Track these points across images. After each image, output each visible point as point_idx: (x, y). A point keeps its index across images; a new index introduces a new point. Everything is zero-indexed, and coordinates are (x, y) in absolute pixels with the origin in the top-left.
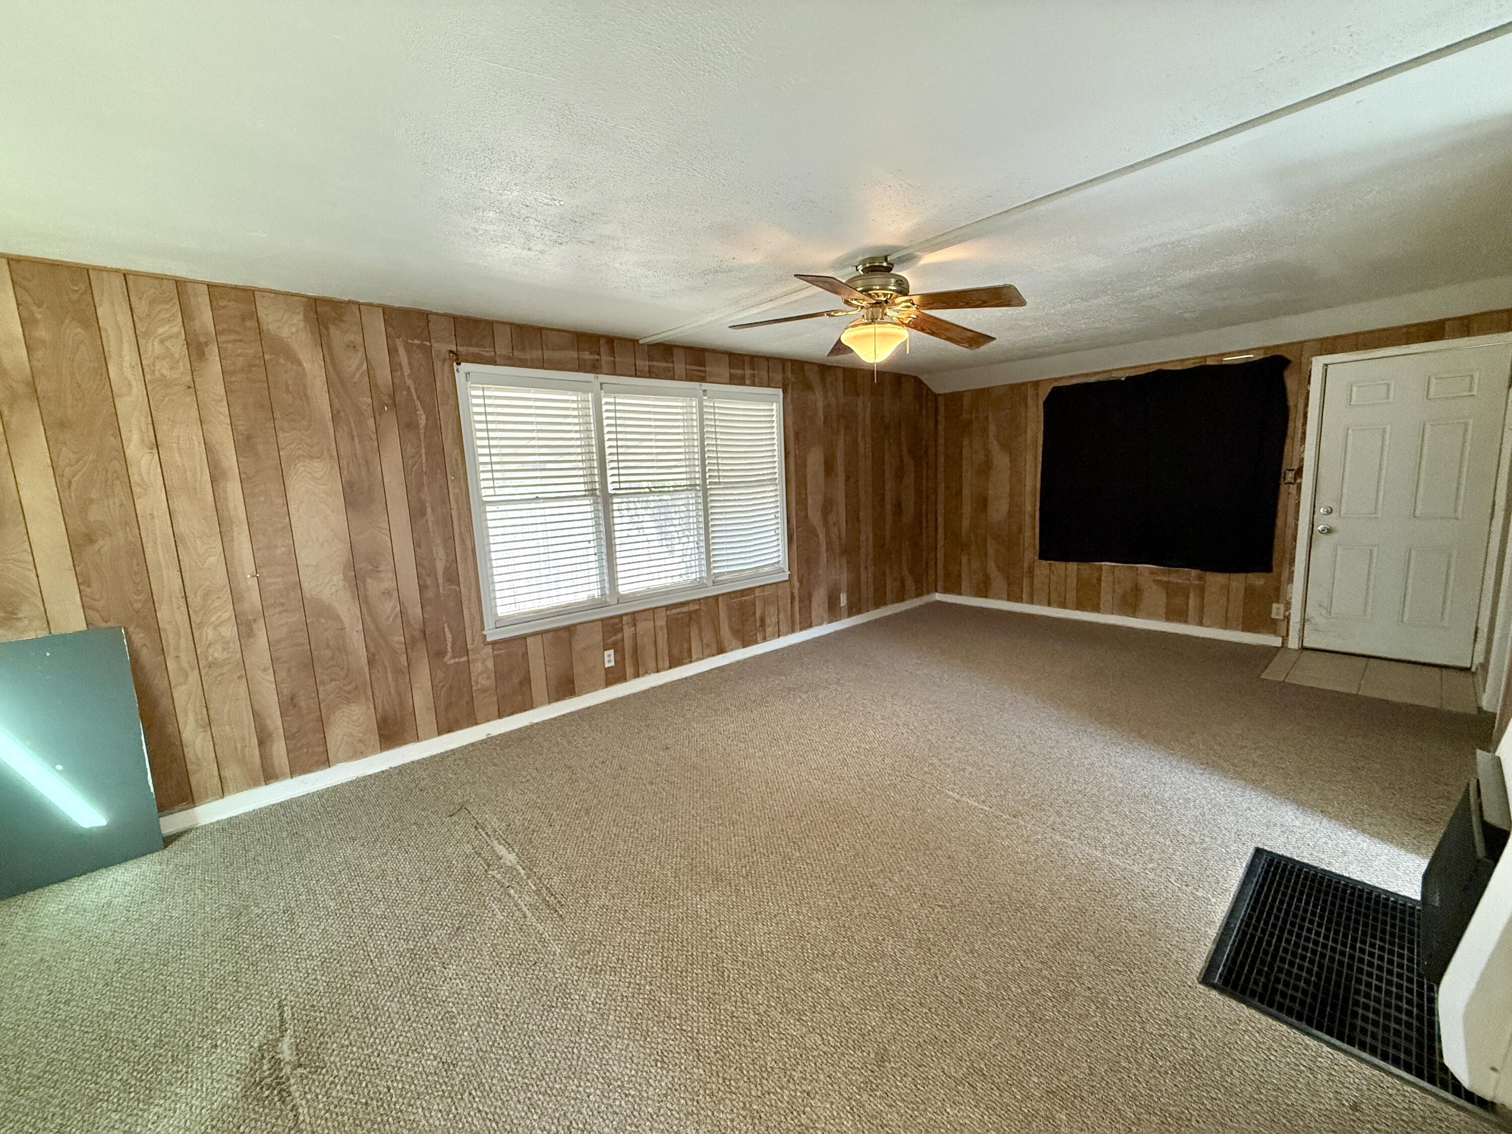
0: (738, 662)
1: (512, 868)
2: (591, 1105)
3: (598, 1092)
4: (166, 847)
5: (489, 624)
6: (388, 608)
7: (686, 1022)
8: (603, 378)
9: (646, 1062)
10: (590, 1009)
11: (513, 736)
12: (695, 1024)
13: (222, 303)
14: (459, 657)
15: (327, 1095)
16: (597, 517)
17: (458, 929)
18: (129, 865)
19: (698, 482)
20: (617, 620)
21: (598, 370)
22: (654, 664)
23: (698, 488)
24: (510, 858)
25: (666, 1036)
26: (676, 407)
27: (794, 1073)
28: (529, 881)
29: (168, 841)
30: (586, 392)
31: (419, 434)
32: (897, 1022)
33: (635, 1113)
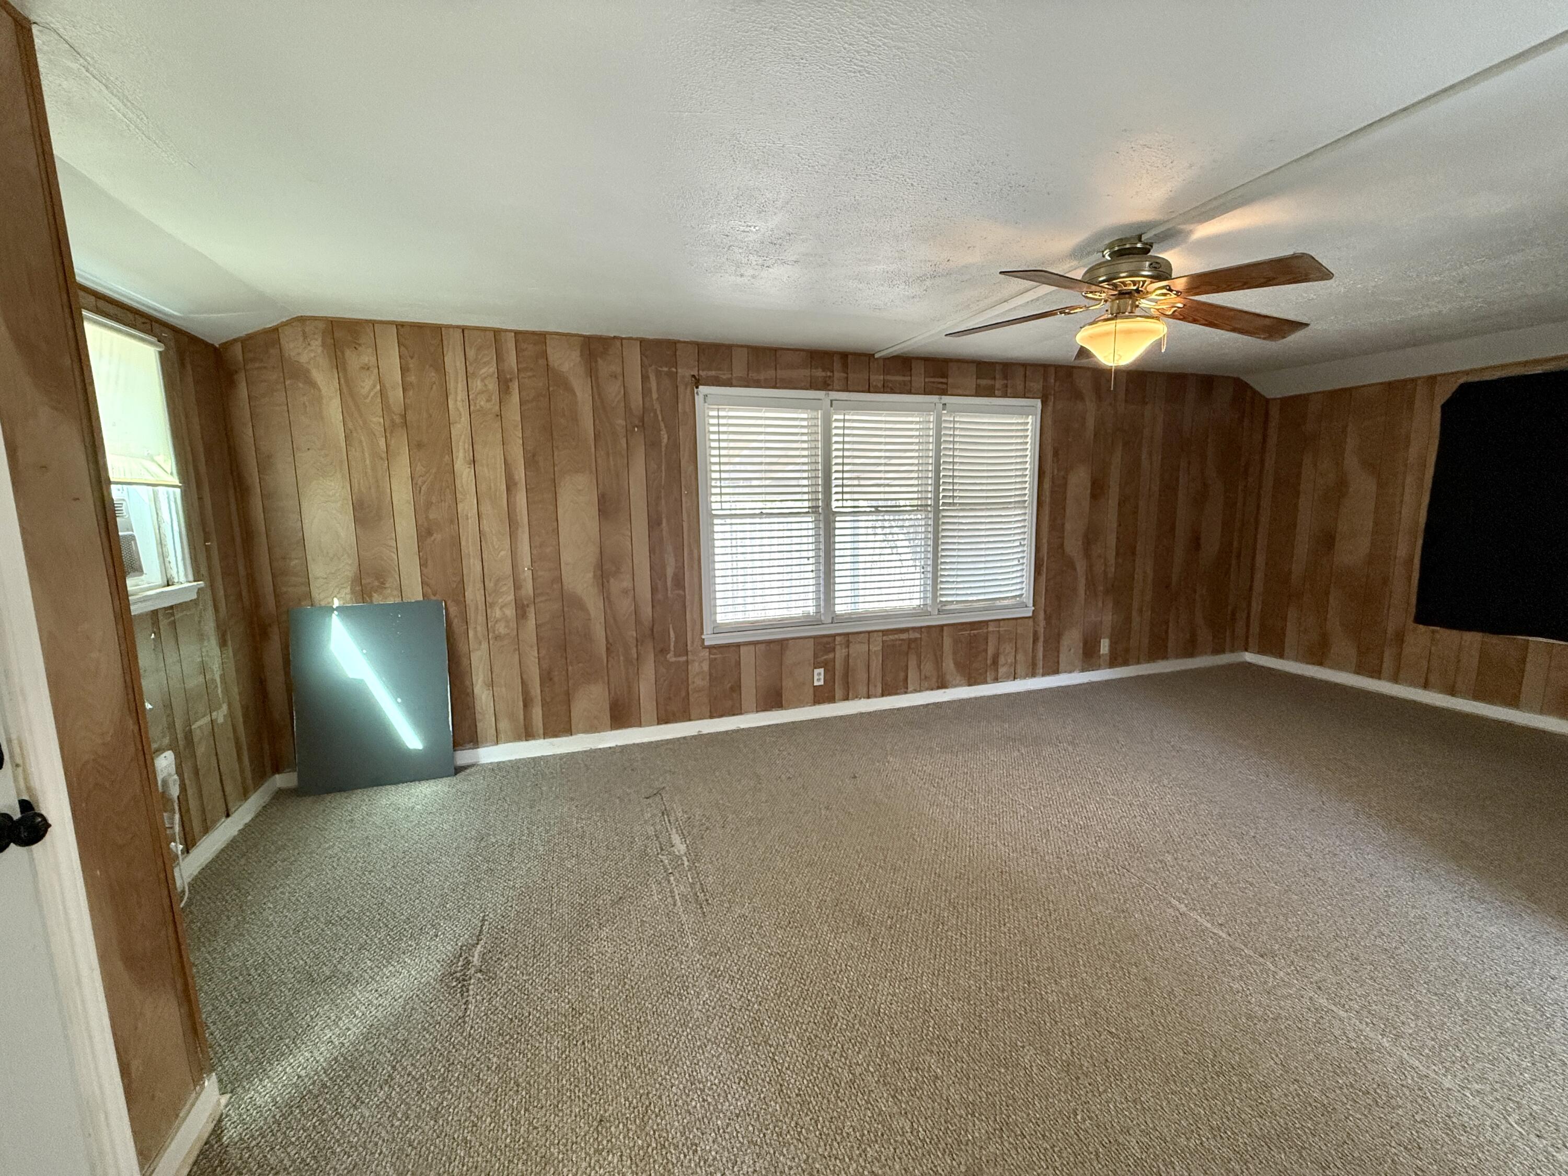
0: (960, 701)
1: (680, 857)
2: (671, 1096)
3: (681, 1086)
4: (456, 774)
5: (708, 629)
6: (624, 606)
7: (780, 1053)
8: (834, 395)
9: (731, 1077)
10: (700, 1007)
11: (720, 737)
12: (788, 1059)
13: (524, 346)
14: (680, 656)
15: (490, 1001)
16: (817, 535)
17: (621, 898)
18: (432, 782)
19: (929, 502)
20: (830, 640)
21: (830, 387)
22: (865, 689)
23: (929, 509)
24: (680, 848)
25: (757, 1060)
26: (912, 422)
27: (868, 1149)
28: (689, 873)
29: (458, 770)
30: (816, 409)
31: (661, 451)
32: (1006, 1144)
33: (705, 1120)
